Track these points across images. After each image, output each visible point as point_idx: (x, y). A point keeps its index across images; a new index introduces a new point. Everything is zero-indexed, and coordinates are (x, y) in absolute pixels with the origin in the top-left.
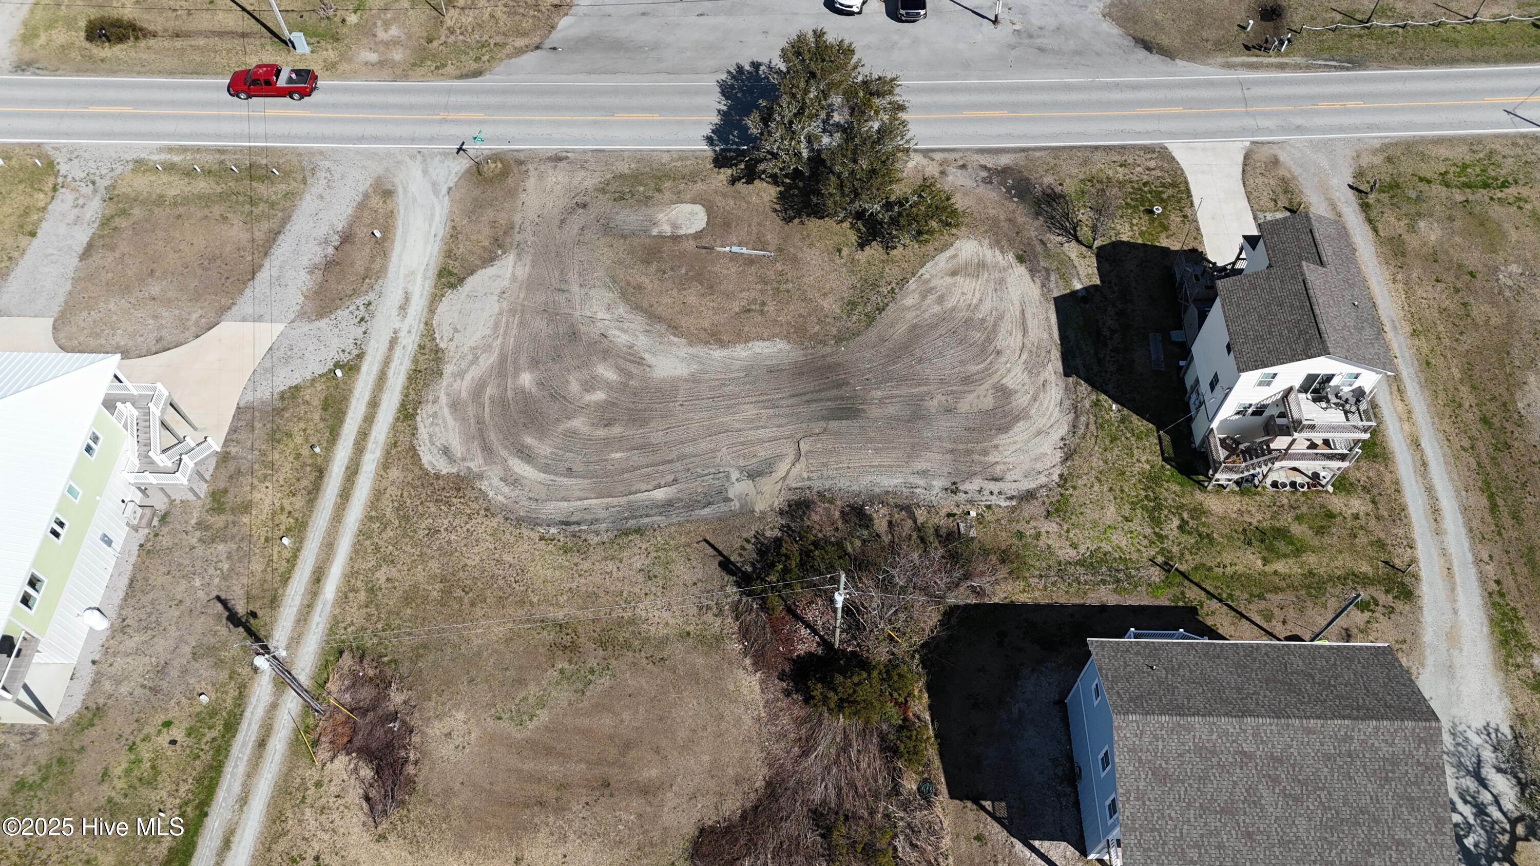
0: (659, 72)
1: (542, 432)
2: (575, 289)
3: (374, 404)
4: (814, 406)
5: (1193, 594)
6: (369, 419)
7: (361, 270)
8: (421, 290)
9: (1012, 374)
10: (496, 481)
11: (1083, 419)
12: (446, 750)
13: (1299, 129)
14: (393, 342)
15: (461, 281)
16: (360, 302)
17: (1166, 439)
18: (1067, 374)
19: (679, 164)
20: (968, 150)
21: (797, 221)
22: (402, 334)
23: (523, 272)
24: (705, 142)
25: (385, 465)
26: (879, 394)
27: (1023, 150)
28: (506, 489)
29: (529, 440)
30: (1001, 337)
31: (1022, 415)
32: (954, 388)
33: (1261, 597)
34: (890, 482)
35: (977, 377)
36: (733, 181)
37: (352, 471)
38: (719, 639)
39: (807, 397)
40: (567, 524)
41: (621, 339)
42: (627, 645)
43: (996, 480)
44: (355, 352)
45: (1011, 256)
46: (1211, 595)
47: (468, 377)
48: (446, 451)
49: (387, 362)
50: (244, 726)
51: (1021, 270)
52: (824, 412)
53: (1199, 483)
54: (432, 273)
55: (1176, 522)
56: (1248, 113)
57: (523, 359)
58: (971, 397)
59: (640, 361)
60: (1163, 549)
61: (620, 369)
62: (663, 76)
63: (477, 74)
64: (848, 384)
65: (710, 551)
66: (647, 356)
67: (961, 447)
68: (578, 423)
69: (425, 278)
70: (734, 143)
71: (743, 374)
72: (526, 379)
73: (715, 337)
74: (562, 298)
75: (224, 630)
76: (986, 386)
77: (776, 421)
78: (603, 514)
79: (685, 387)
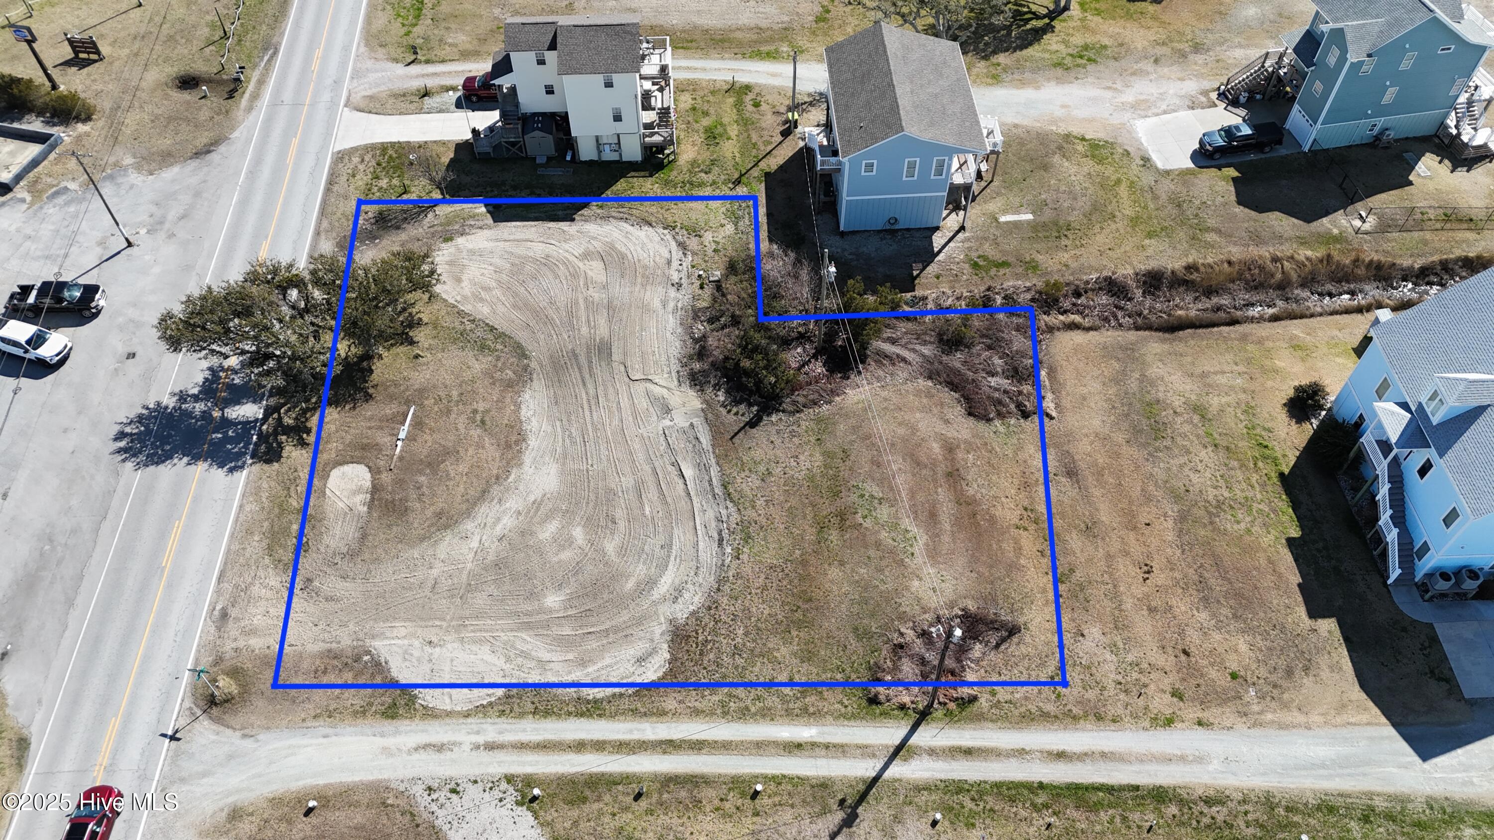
0: (97, 530)
1: (617, 576)
2: (435, 572)
3: (580, 746)
4: (597, 371)
6: (599, 746)
7: (371, 814)
8: (414, 733)
9: (570, 249)
10: (678, 607)
11: (614, 214)
12: (948, 589)
13: (337, 83)
14: (491, 747)
15: (406, 691)
16: (424, 800)
17: (633, 174)
18: (573, 220)
19: (265, 495)
21: (371, 391)
22: (481, 739)
23: (401, 628)
24: (236, 474)
25: (662, 713)
26: (585, 330)
27: (317, 234)
28: (687, 595)
29: (630, 585)
30: (532, 254)
32: (581, 283)
33: (755, 145)
34: (672, 323)
35: (571, 269)
36: (303, 444)
37: (669, 746)
38: (819, 420)
39: (587, 376)
40: (721, 541)
41: (508, 522)
42: (835, 477)
43: (669, 262)
44: (504, 785)
45: (445, 245)
46: (756, 165)
47: (546, 656)
48: (641, 660)
49: (522, 746)
50: (956, 776)
51: (460, 241)
52: (603, 363)
53: (670, 162)
54: (388, 726)
55: (703, 175)
57: (528, 607)
58: (590, 273)
59: (537, 504)
60: (723, 183)
61: (548, 518)
62: (106, 526)
64: (573, 351)
65: (741, 435)
66: (532, 498)
67: (639, 280)
68: (610, 547)
69: (397, 733)
70: (246, 447)
71: (558, 423)
72: (553, 600)
73: (513, 446)
74: (445, 584)
76: (581, 265)
77: (612, 396)
78: (711, 514)
79: (570, 465)
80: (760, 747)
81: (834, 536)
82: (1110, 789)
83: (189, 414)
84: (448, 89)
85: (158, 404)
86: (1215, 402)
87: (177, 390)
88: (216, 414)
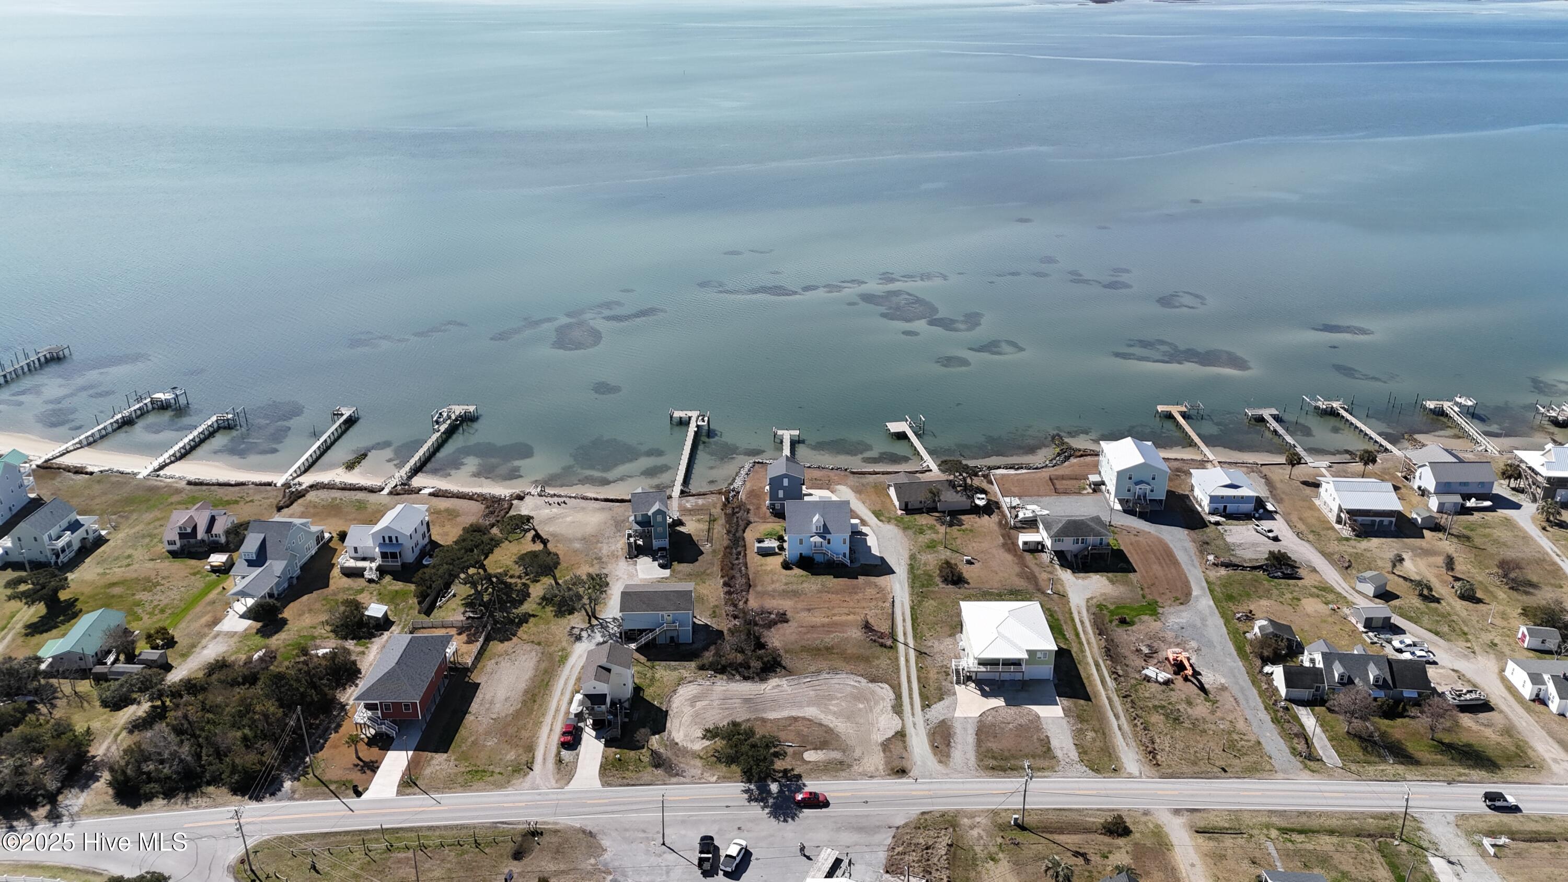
3: (911, 698)
4: (758, 701)
5: (649, 664)
8: (910, 730)
11: (667, 699)
12: (853, 632)
15: (897, 734)
20: (689, 784)
24: (807, 785)
26: (736, 705)
27: (665, 784)
30: (690, 720)
32: (709, 707)
34: (734, 685)
35: (700, 709)
36: (792, 770)
37: (909, 681)
38: (785, 652)
39: (761, 704)
41: (830, 717)
42: (811, 650)
43: (700, 685)
44: (925, 711)
45: (680, 744)
47: (882, 706)
48: (882, 689)
49: (912, 709)
51: (677, 740)
52: (755, 700)
54: (908, 735)
56: (559, 800)
57: (864, 711)
58: (703, 705)
59: (821, 711)
63: (923, 813)
64: (746, 708)
67: (709, 692)
70: (793, 785)
71: (784, 709)
72: (861, 706)
73: (796, 719)
75: (927, 651)
76: (698, 707)
77: (772, 697)
79: (805, 705)
80: (908, 667)
81: (835, 651)
82: (912, 615)
83: (774, 804)
84: (559, 753)
85: (768, 813)
86: (784, 581)
87: (761, 810)
88: (775, 795)
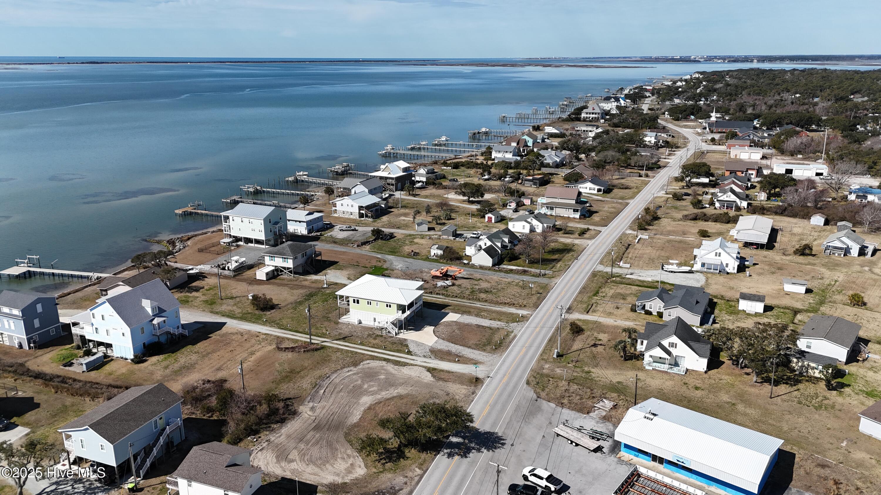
3: (393, 356)
4: (325, 422)
6: (388, 355)
7: (445, 358)
8: (430, 366)
9: (296, 465)
10: (351, 369)
14: (413, 360)
15: (429, 372)
16: (432, 356)
20: (415, 488)
22: (415, 361)
23: (425, 381)
25: (371, 355)
26: (318, 435)
28: (347, 370)
29: (360, 375)
30: (314, 467)
31: (278, 461)
32: (304, 451)
34: (284, 430)
35: (303, 457)
37: (372, 351)
39: (330, 421)
40: (328, 377)
43: (262, 450)
44: (413, 354)
45: (347, 481)
47: (391, 369)
48: (369, 363)
49: (406, 358)
50: (317, 337)
52: (321, 423)
54: (436, 368)
57: (390, 377)
58: (297, 454)
59: (372, 395)
61: (371, 391)
62: (507, 421)
63: (527, 383)
64: (328, 431)
65: (297, 397)
68: (359, 383)
71: (350, 412)
75: (344, 336)
76: (297, 458)
77: (327, 414)
79: (355, 401)
80: (353, 348)
81: (297, 370)
82: (290, 331)
85: (488, 451)
86: (158, 368)
87: (481, 453)
88: (467, 441)
